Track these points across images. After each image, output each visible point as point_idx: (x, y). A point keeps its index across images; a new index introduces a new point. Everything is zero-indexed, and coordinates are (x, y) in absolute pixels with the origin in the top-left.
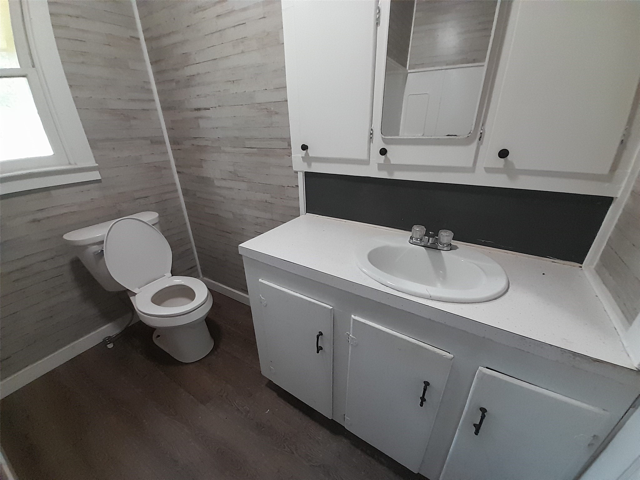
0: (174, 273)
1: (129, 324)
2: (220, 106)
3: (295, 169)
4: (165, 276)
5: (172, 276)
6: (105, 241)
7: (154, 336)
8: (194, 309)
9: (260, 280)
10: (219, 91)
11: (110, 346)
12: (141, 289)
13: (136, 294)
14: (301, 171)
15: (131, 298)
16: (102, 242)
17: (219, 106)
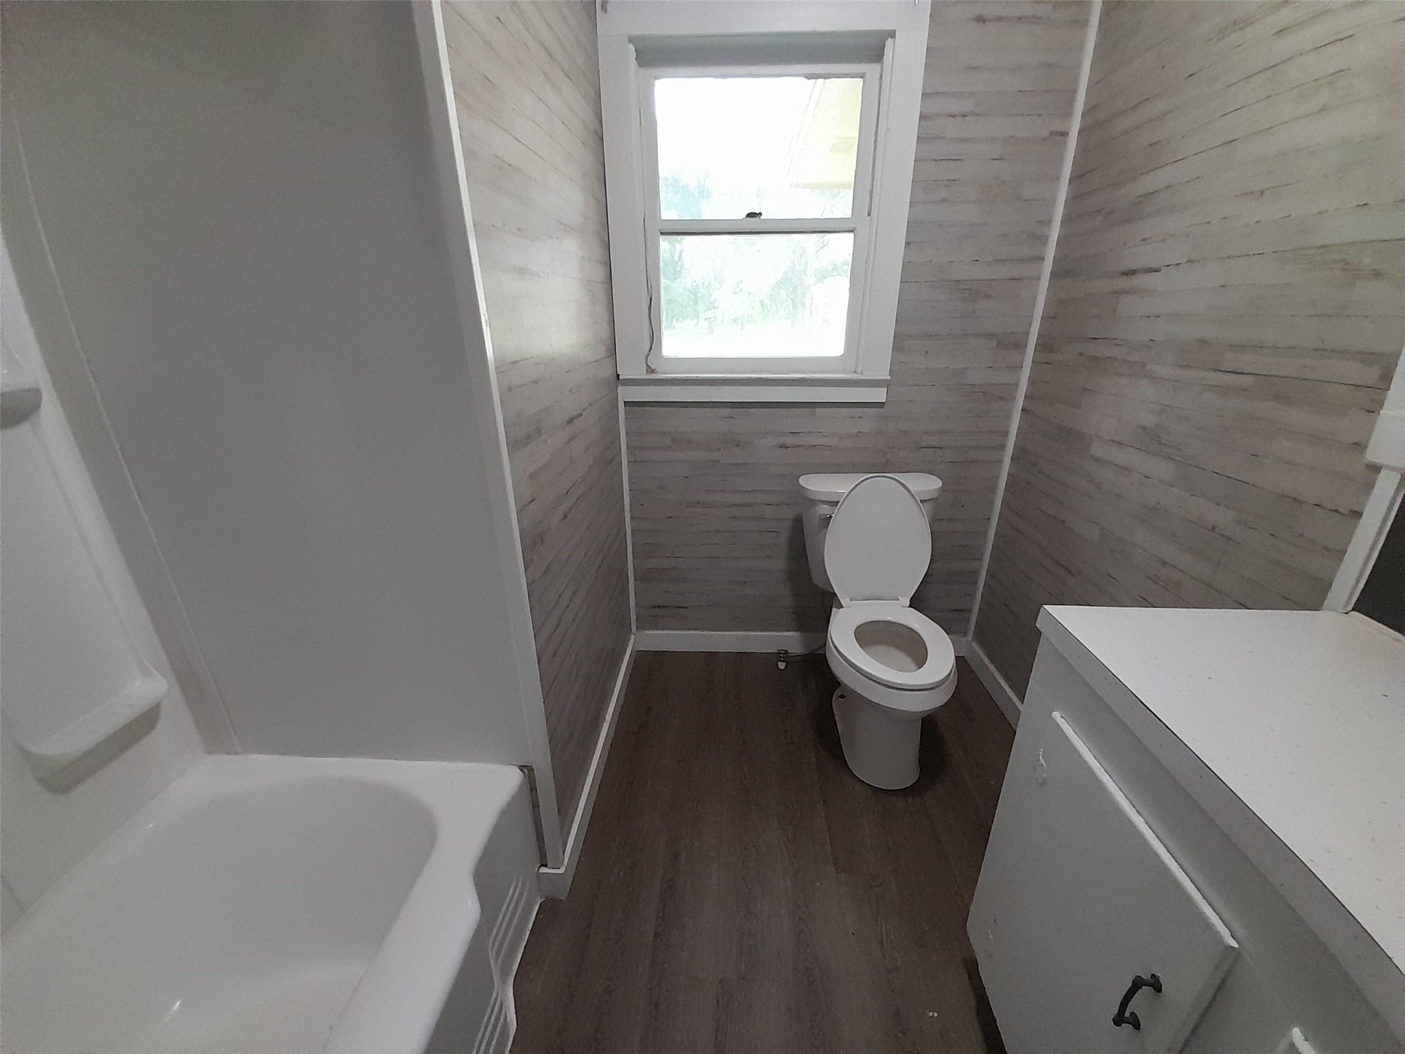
0: (917, 603)
1: (817, 650)
2: (1192, 262)
3: (1372, 456)
4: (898, 600)
5: (910, 606)
6: (840, 504)
7: (837, 693)
8: (910, 688)
9: (1056, 715)
10: (1208, 223)
11: (782, 666)
12: (853, 602)
13: (842, 607)
14: (1393, 469)
15: (834, 610)
16: (835, 504)
17: (1190, 261)
